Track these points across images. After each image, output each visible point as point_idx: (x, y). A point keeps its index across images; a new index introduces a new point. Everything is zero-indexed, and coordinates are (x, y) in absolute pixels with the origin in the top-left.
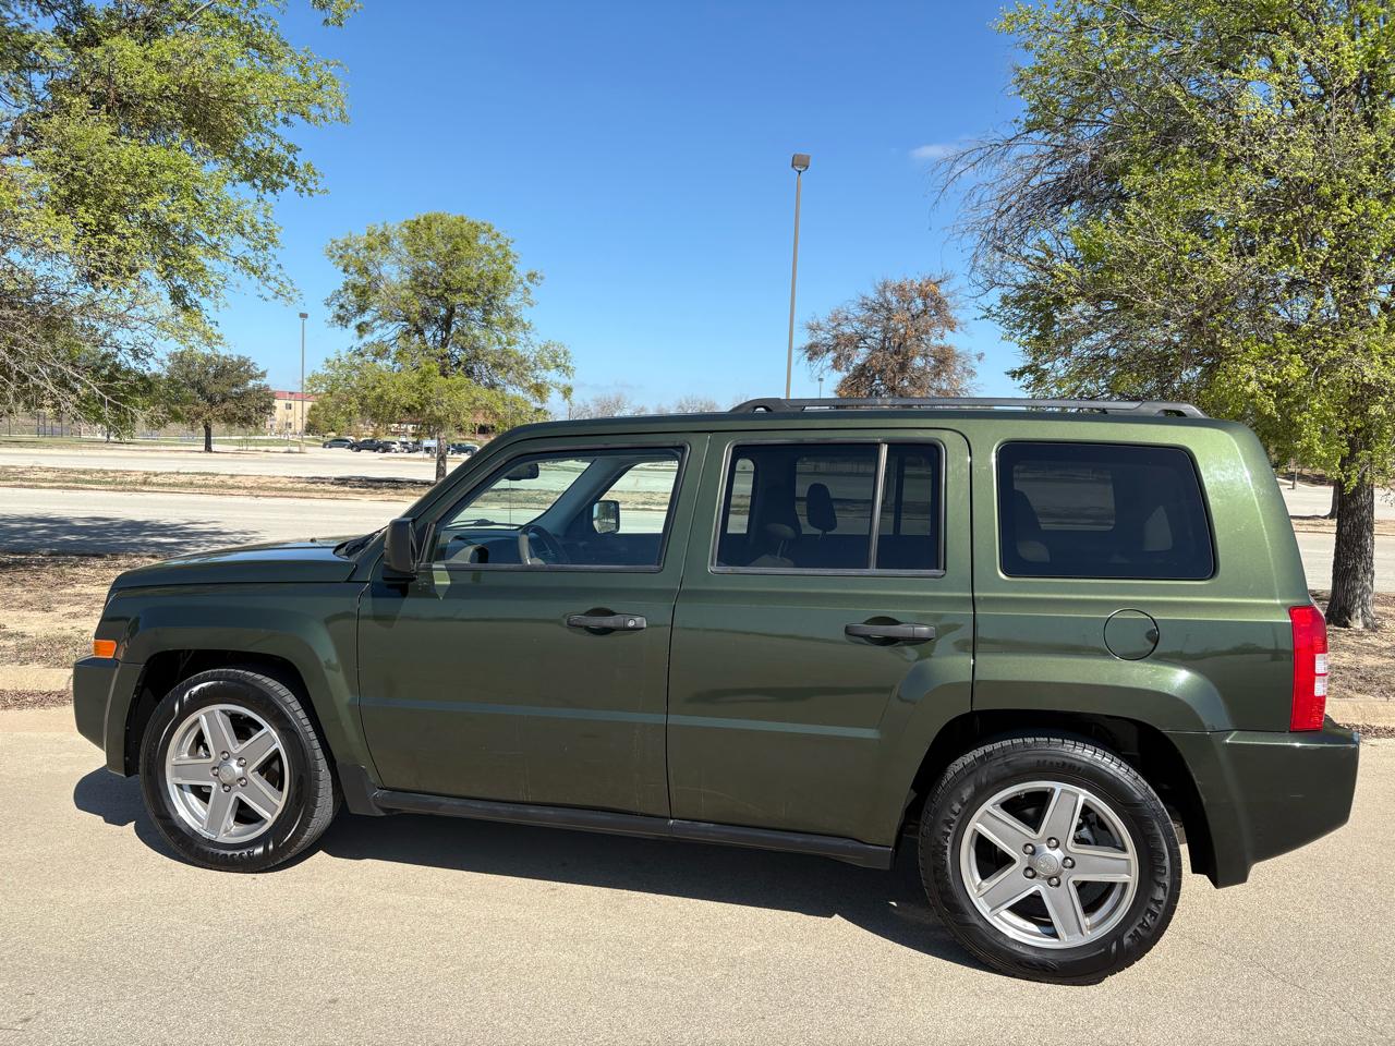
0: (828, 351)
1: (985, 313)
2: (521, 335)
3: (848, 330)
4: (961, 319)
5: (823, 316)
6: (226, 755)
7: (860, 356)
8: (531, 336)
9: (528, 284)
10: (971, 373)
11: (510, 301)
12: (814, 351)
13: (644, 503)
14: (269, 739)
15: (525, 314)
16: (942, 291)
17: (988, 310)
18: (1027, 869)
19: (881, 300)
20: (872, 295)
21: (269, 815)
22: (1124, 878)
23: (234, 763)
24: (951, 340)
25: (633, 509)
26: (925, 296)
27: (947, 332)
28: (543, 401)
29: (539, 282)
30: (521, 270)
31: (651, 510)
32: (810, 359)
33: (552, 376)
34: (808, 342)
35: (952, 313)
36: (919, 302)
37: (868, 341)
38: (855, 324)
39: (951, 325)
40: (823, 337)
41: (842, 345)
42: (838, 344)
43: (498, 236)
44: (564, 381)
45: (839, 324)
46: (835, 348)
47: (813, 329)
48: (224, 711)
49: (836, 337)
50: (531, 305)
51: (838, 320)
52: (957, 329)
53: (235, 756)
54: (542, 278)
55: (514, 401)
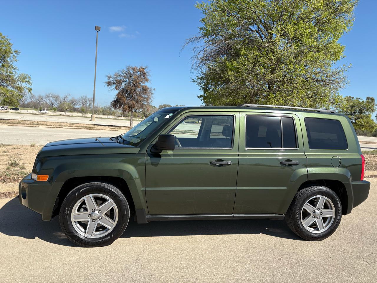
0: (113, 84)
1: (193, 81)
2: (14, 71)
3: (119, 78)
4: (149, 79)
5: (112, 74)
6: (94, 210)
7: (123, 86)
8: (17, 71)
9: (15, 54)
10: (152, 94)
11: (9, 60)
12: (109, 84)
13: (60, 126)
14: (111, 203)
15: (14, 64)
16: (145, 71)
17: (194, 80)
18: (313, 216)
19: (128, 71)
20: (126, 70)
21: (111, 228)
22: (332, 215)
23: (97, 212)
24: (147, 84)
25: (56, 128)
26: (141, 72)
27: (146, 82)
28: (21, 92)
29: (19, 54)
30: (13, 49)
31: (62, 128)
32: (108, 86)
33: (24, 84)
34: (107, 81)
35: (147, 77)
36: (139, 73)
37: (125, 82)
38: (122, 77)
39: (147, 80)
40: (112, 80)
41: (118, 83)
42: (116, 82)
43: (4, 37)
44: (28, 86)
45: (117, 77)
46: (116, 83)
47: (109, 77)
48: (93, 196)
49: (116, 80)
50: (16, 61)
51: (117, 75)
52: (148, 81)
53: (97, 210)
54: (20, 53)
55: (12, 92)
